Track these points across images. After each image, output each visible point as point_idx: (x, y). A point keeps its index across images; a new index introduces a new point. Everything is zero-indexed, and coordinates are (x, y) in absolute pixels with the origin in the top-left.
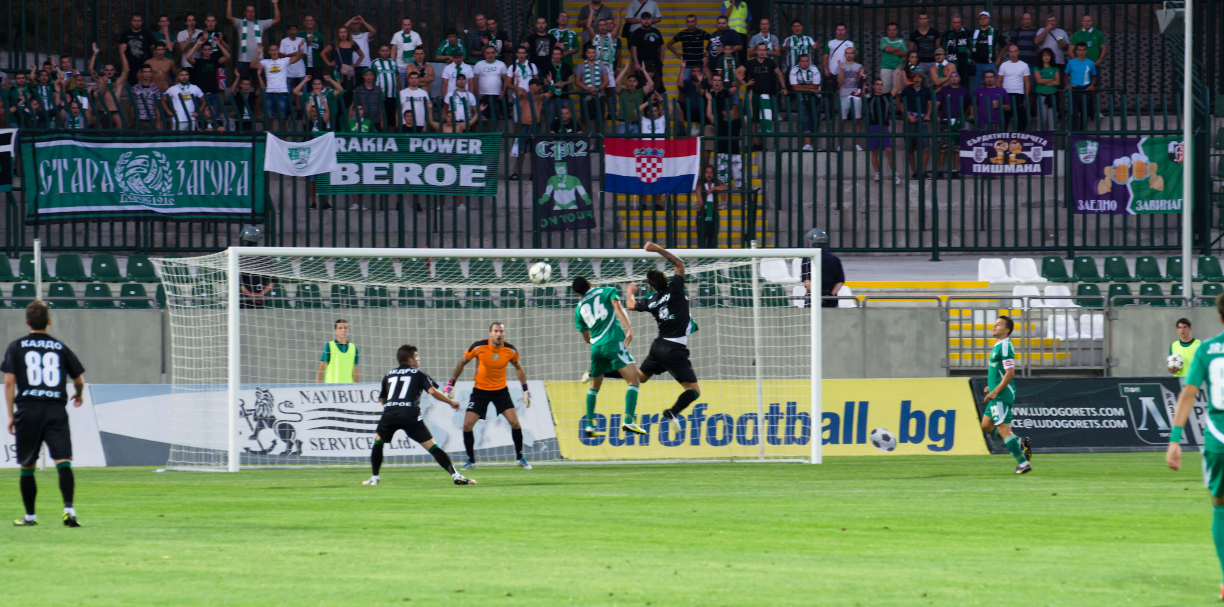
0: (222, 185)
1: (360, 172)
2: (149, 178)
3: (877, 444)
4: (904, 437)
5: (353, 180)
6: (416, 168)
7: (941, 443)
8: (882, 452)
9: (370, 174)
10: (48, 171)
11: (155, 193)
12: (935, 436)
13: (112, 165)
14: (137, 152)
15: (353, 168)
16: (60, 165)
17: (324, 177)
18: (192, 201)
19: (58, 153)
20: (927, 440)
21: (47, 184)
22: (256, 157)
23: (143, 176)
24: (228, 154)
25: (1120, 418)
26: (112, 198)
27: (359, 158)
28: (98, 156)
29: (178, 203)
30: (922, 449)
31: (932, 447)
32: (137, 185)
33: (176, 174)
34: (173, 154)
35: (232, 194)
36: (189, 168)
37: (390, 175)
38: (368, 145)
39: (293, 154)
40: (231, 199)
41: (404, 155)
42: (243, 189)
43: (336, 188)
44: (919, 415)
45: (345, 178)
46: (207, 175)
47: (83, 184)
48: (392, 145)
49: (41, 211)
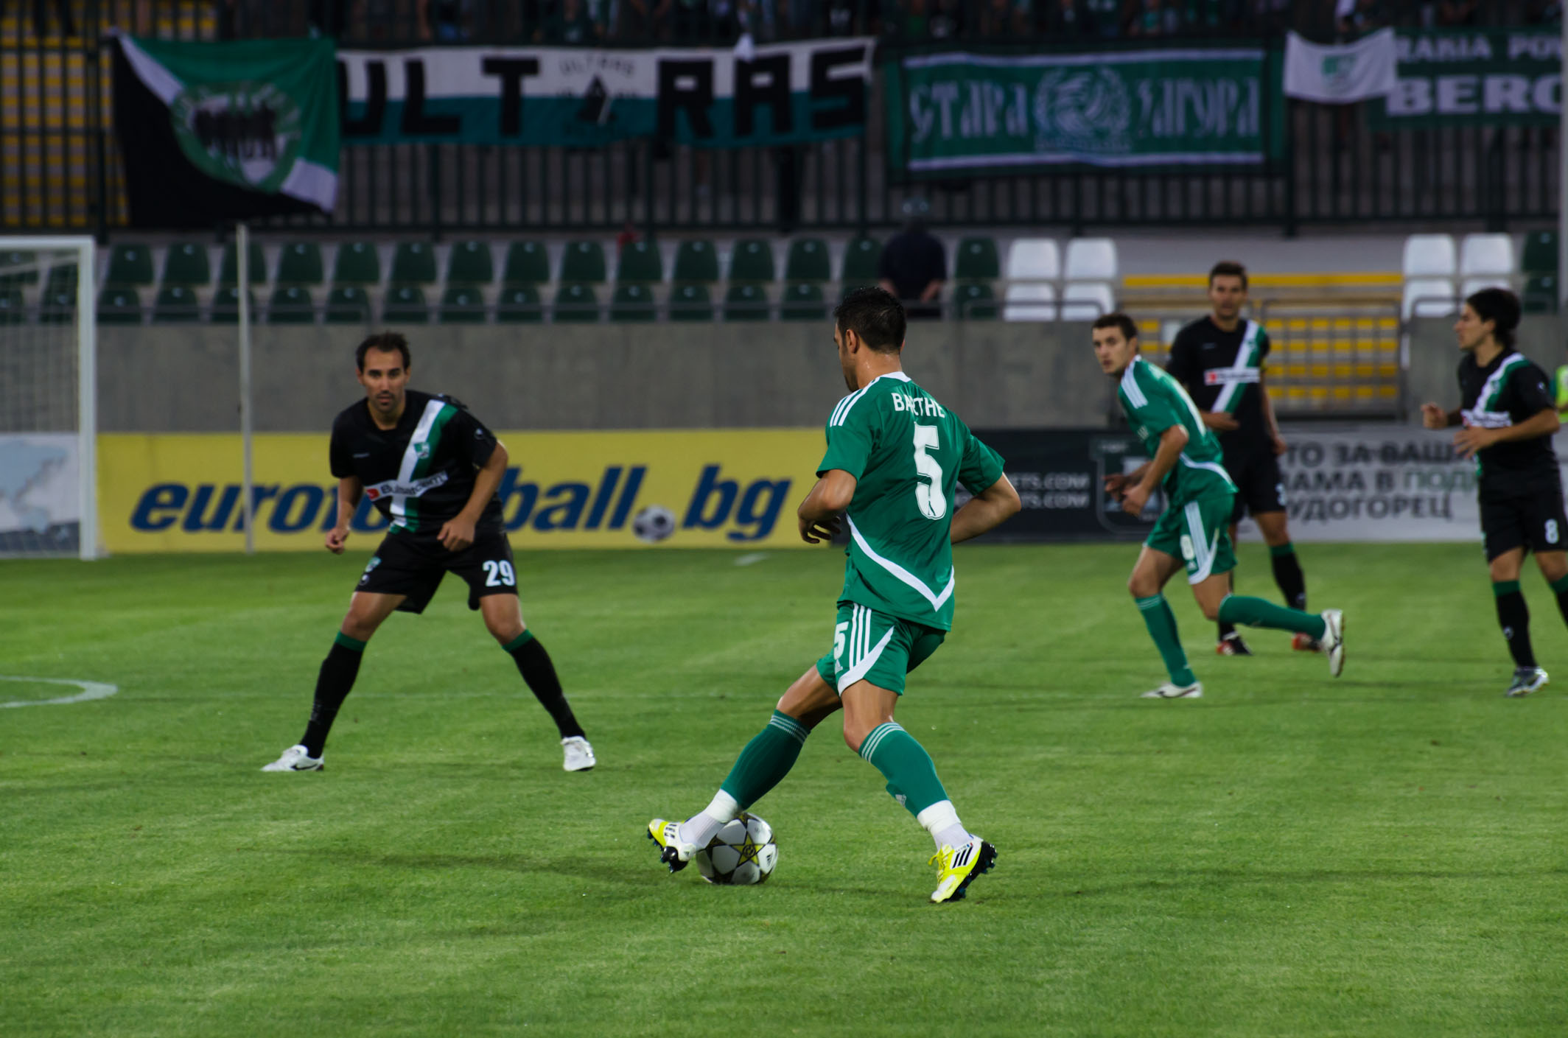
0: (1214, 118)
1: (1434, 93)
2: (1092, 111)
3: (640, 530)
4: (693, 518)
5: (1423, 104)
6: (1520, 83)
7: (751, 529)
8: (645, 542)
9: (1449, 94)
10: (926, 103)
11: (1101, 135)
12: (745, 517)
13: (1032, 91)
14: (1072, 71)
15: (1421, 86)
16: (946, 93)
17: (1376, 104)
18: (1164, 144)
19: (943, 74)
20: (731, 525)
21: (924, 123)
22: (1271, 72)
23: (1081, 108)
24: (1225, 69)
25: (1078, 491)
26: (1025, 143)
27: (1430, 70)
28: (1005, 78)
29: (1141, 147)
30: (716, 538)
31: (736, 536)
32: (1069, 122)
33: (1136, 104)
34: (1130, 74)
35: (1231, 133)
36: (1158, 94)
37: (1479, 95)
38: (1446, 49)
39: (1330, 66)
40: (1231, 141)
41: (1501, 64)
42: (1249, 123)
43: (1399, 120)
44: (729, 489)
45: (1410, 102)
46: (1189, 105)
47: (978, 120)
48: (1483, 48)
49: (916, 164)
